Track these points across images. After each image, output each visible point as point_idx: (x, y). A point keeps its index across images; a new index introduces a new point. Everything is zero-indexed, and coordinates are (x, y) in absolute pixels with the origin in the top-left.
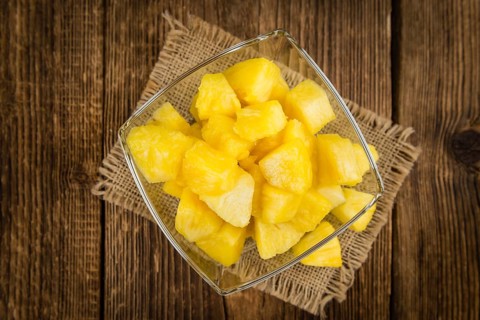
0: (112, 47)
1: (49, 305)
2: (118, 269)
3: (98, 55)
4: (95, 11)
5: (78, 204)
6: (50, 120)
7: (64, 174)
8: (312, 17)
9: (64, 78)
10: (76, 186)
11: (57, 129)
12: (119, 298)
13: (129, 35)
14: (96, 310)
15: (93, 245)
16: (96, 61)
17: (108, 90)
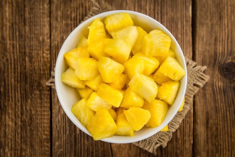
0: (54, 23)
1: (26, 151)
2: (59, 132)
3: (47, 27)
4: (45, 6)
5: (39, 101)
6: (24, 60)
7: (32, 86)
8: (152, 7)
9: (31, 39)
10: (38, 92)
11: (28, 64)
12: (60, 147)
13: (62, 17)
14: (49, 153)
15: (46, 121)
16: (46, 30)
17: (52, 45)
